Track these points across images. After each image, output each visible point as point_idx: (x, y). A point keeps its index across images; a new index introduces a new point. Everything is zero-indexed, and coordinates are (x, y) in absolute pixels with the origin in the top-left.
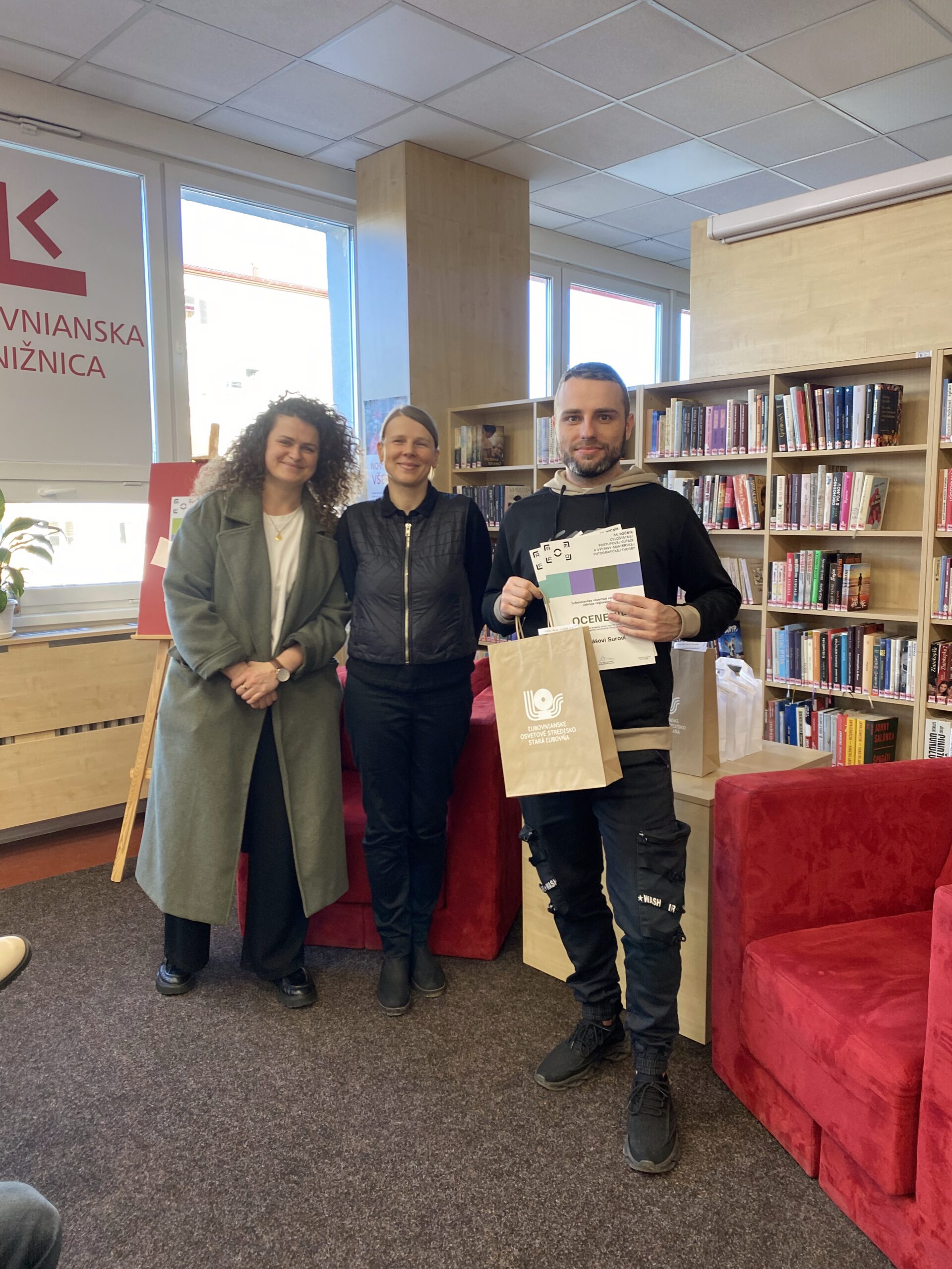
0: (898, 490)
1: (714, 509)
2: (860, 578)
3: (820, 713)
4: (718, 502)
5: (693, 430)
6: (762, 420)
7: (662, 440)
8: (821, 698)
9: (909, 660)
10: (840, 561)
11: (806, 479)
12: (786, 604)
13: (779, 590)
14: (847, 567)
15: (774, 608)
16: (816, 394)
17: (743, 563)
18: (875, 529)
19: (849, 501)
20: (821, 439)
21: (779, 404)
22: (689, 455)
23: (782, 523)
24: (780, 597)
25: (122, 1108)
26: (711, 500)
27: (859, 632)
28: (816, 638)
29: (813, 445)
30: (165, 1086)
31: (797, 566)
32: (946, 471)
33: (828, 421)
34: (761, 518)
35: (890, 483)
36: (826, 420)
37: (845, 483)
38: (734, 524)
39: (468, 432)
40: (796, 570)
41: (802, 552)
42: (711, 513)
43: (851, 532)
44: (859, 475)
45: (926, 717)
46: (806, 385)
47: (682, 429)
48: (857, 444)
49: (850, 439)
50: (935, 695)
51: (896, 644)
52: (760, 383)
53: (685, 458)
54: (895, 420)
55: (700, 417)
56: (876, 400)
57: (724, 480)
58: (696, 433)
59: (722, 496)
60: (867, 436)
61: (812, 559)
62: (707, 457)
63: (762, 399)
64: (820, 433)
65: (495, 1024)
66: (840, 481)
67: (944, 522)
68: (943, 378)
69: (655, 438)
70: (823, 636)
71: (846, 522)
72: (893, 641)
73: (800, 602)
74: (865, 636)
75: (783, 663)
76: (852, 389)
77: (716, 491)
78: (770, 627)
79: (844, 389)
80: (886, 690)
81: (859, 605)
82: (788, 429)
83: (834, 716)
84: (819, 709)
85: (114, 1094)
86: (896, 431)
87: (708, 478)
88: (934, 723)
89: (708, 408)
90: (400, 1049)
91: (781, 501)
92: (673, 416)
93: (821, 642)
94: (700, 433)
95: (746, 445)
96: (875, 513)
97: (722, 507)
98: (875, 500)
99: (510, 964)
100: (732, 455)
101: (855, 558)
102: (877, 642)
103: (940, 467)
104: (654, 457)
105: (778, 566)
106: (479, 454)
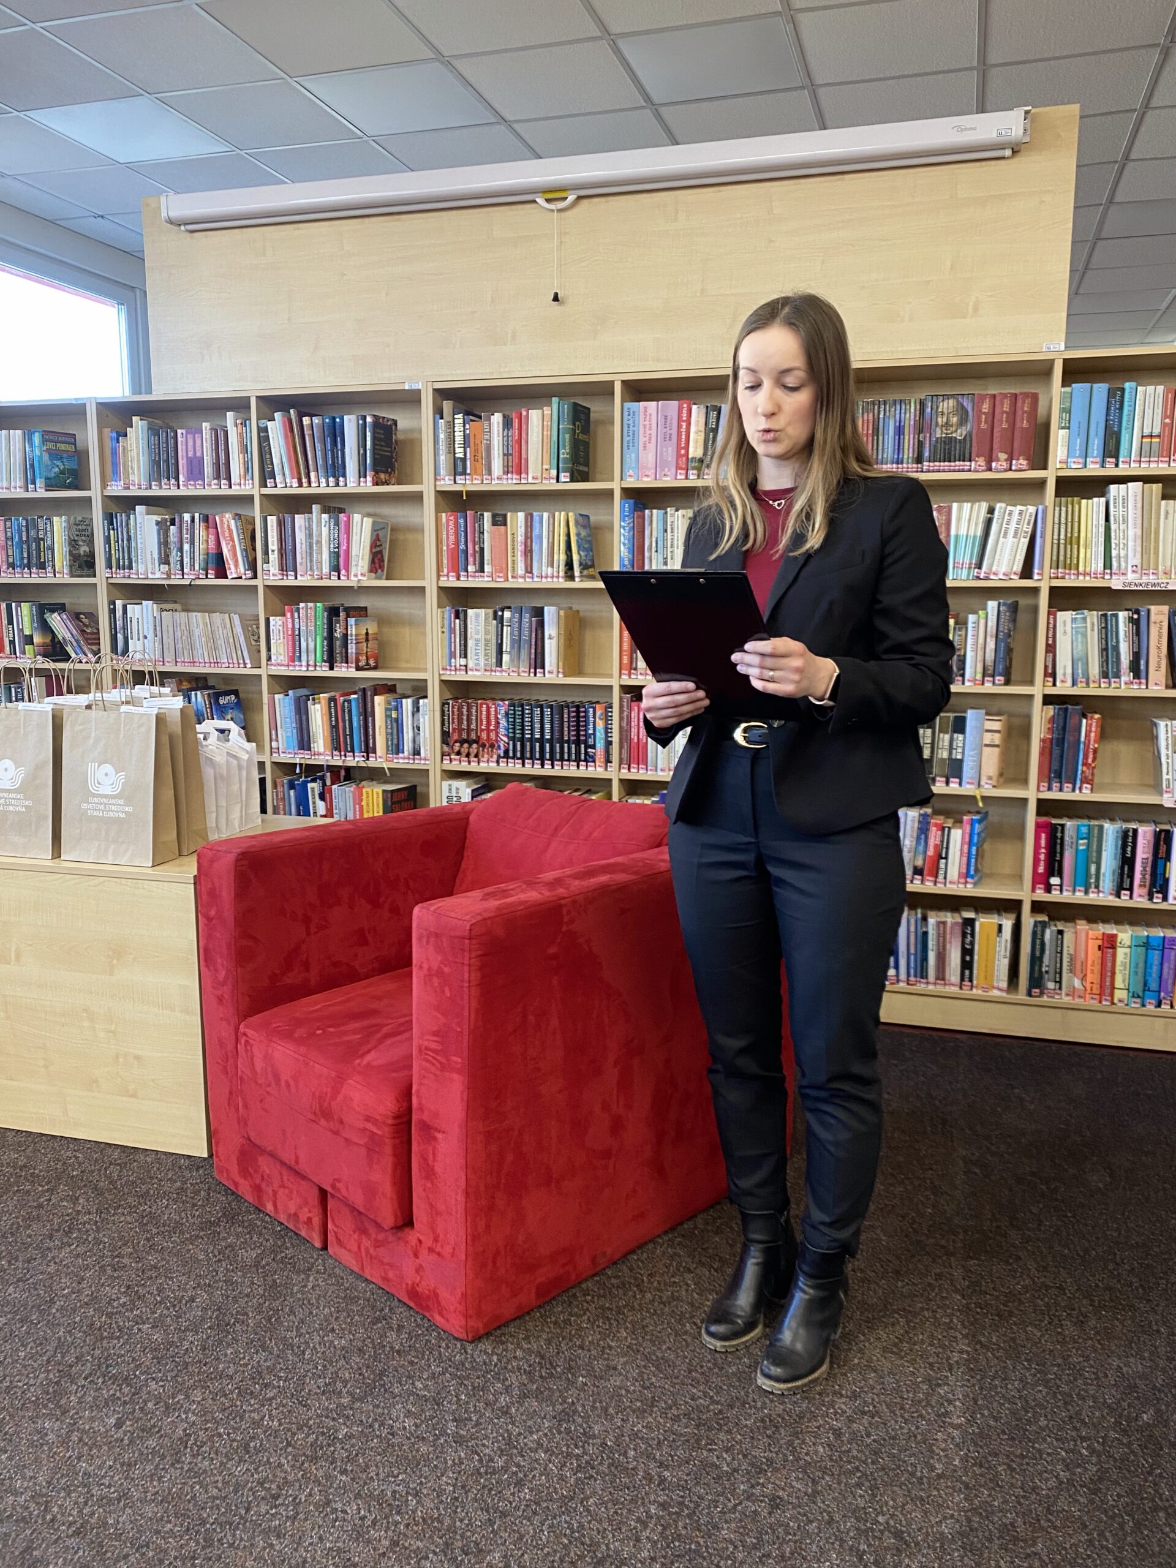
0: (401, 537)
1: (197, 554)
2: (367, 634)
3: (334, 787)
4: (200, 547)
5: (163, 457)
6: (245, 449)
7: (124, 467)
8: (333, 769)
9: (421, 720)
10: (342, 614)
11: (299, 519)
12: (288, 666)
13: (280, 649)
14: (352, 621)
15: (275, 670)
16: (305, 423)
17: (236, 618)
18: (379, 578)
19: (348, 547)
20: (313, 475)
21: (263, 432)
22: (161, 488)
23: (277, 571)
24: (282, 658)
26: (192, 543)
27: (369, 693)
28: (324, 702)
29: (304, 480)
31: (297, 620)
32: (444, 515)
33: (319, 454)
34: (253, 566)
35: (392, 530)
36: (317, 451)
37: (342, 526)
38: (222, 573)
40: (297, 626)
41: (302, 605)
42: (192, 558)
43: (353, 582)
44: (357, 517)
45: (442, 779)
46: (292, 411)
47: (150, 455)
48: (352, 483)
49: (344, 476)
50: (449, 755)
51: (408, 704)
52: (240, 405)
53: (155, 491)
54: (391, 457)
55: (171, 442)
56: (368, 434)
57: (206, 519)
58: (167, 461)
59: (205, 538)
60: (362, 474)
61: (312, 613)
62: (183, 491)
63: (244, 424)
64: (311, 468)
66: (337, 524)
67: (445, 571)
68: (434, 413)
69: (115, 465)
70: (332, 699)
71: (347, 570)
72: (404, 701)
73: (304, 663)
74: (377, 698)
75: (289, 734)
76: (342, 419)
77: (197, 532)
78: (272, 692)
79: (334, 419)
80: (401, 755)
81: (368, 664)
82: (276, 461)
83: (349, 789)
84: (333, 783)
86: (393, 470)
87: (187, 517)
88: (450, 785)
89: (179, 431)
91: (273, 545)
92: (137, 438)
93: (330, 707)
94: (172, 461)
95: (229, 478)
96: (377, 563)
97: (206, 552)
98: (376, 546)
100: (213, 490)
101: (361, 612)
102: (389, 703)
103: (438, 511)
104: (116, 489)
105: (276, 622)
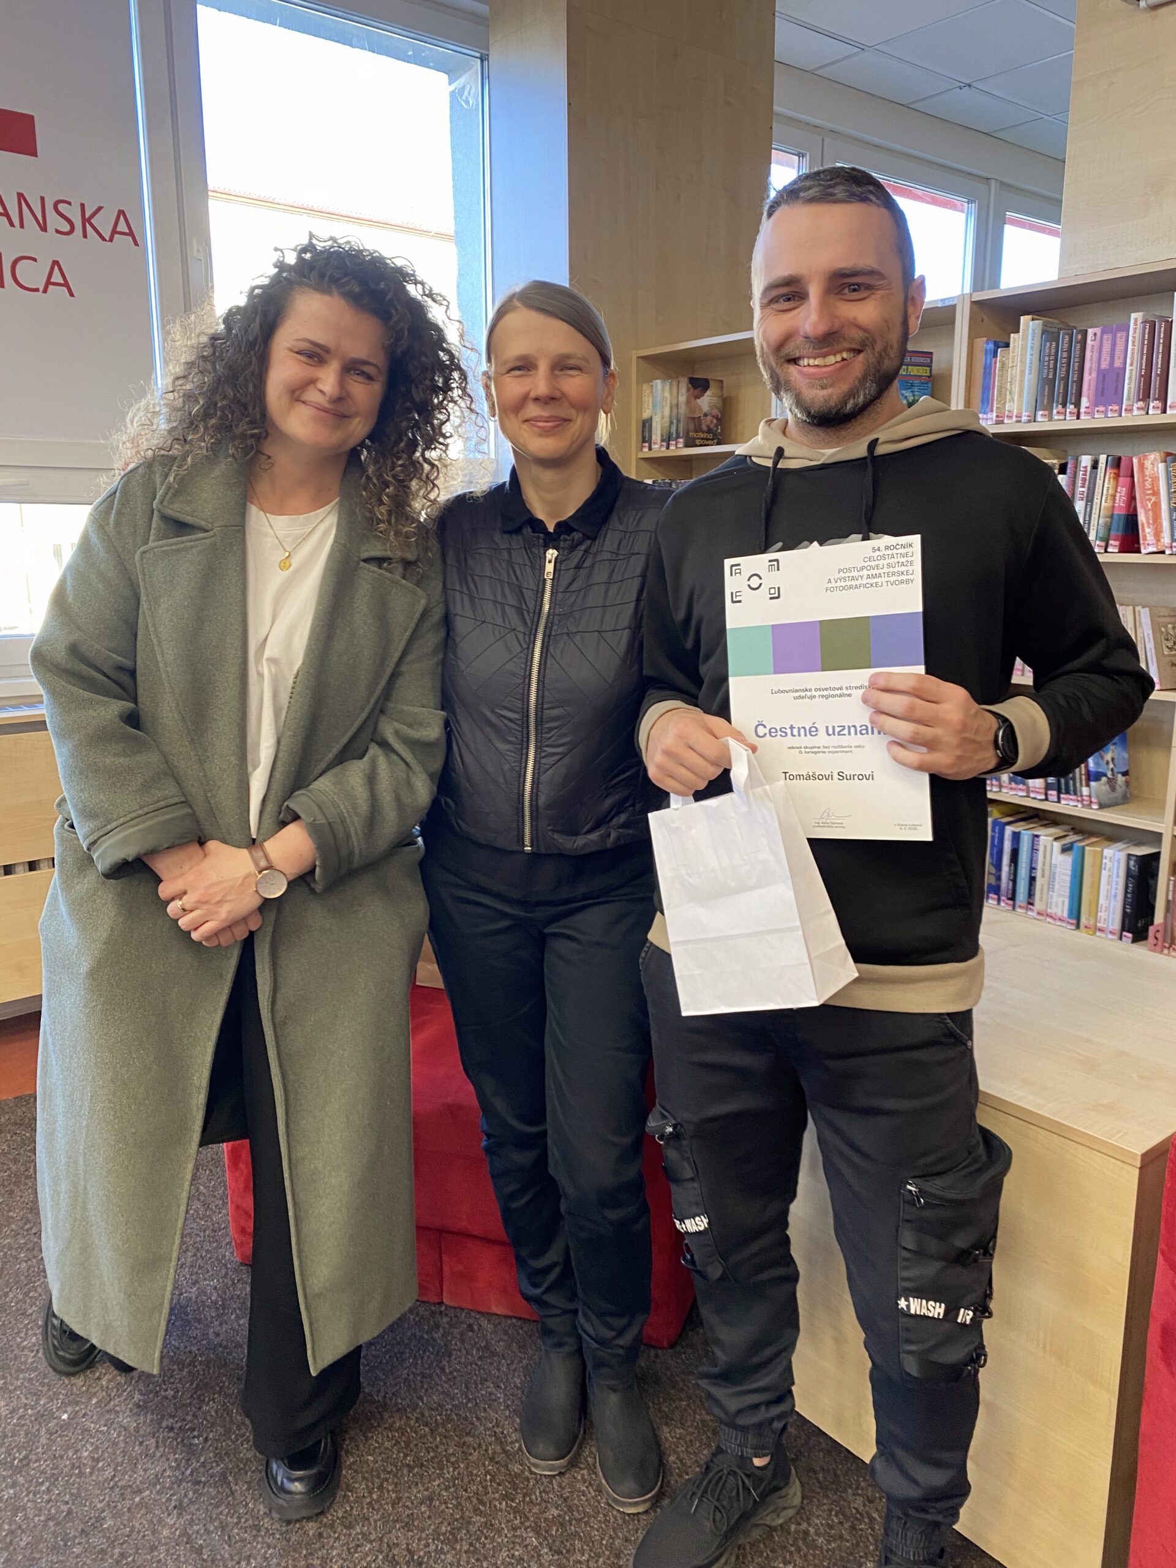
1: (1094, 517)
4: (1102, 504)
5: (1061, 372)
7: (1000, 392)
17: (1145, 614)
22: (1051, 419)
26: (1089, 499)
38: (1131, 544)
47: (1040, 370)
53: (1042, 425)
55: (1076, 348)
57: (1117, 463)
58: (1066, 378)
59: (1111, 492)
62: (1086, 422)
77: (1099, 482)
89: (1090, 332)
92: (1024, 348)
94: (1073, 377)
95: (1163, 397)
97: (1109, 513)
100: (1134, 416)
106: (681, 425)
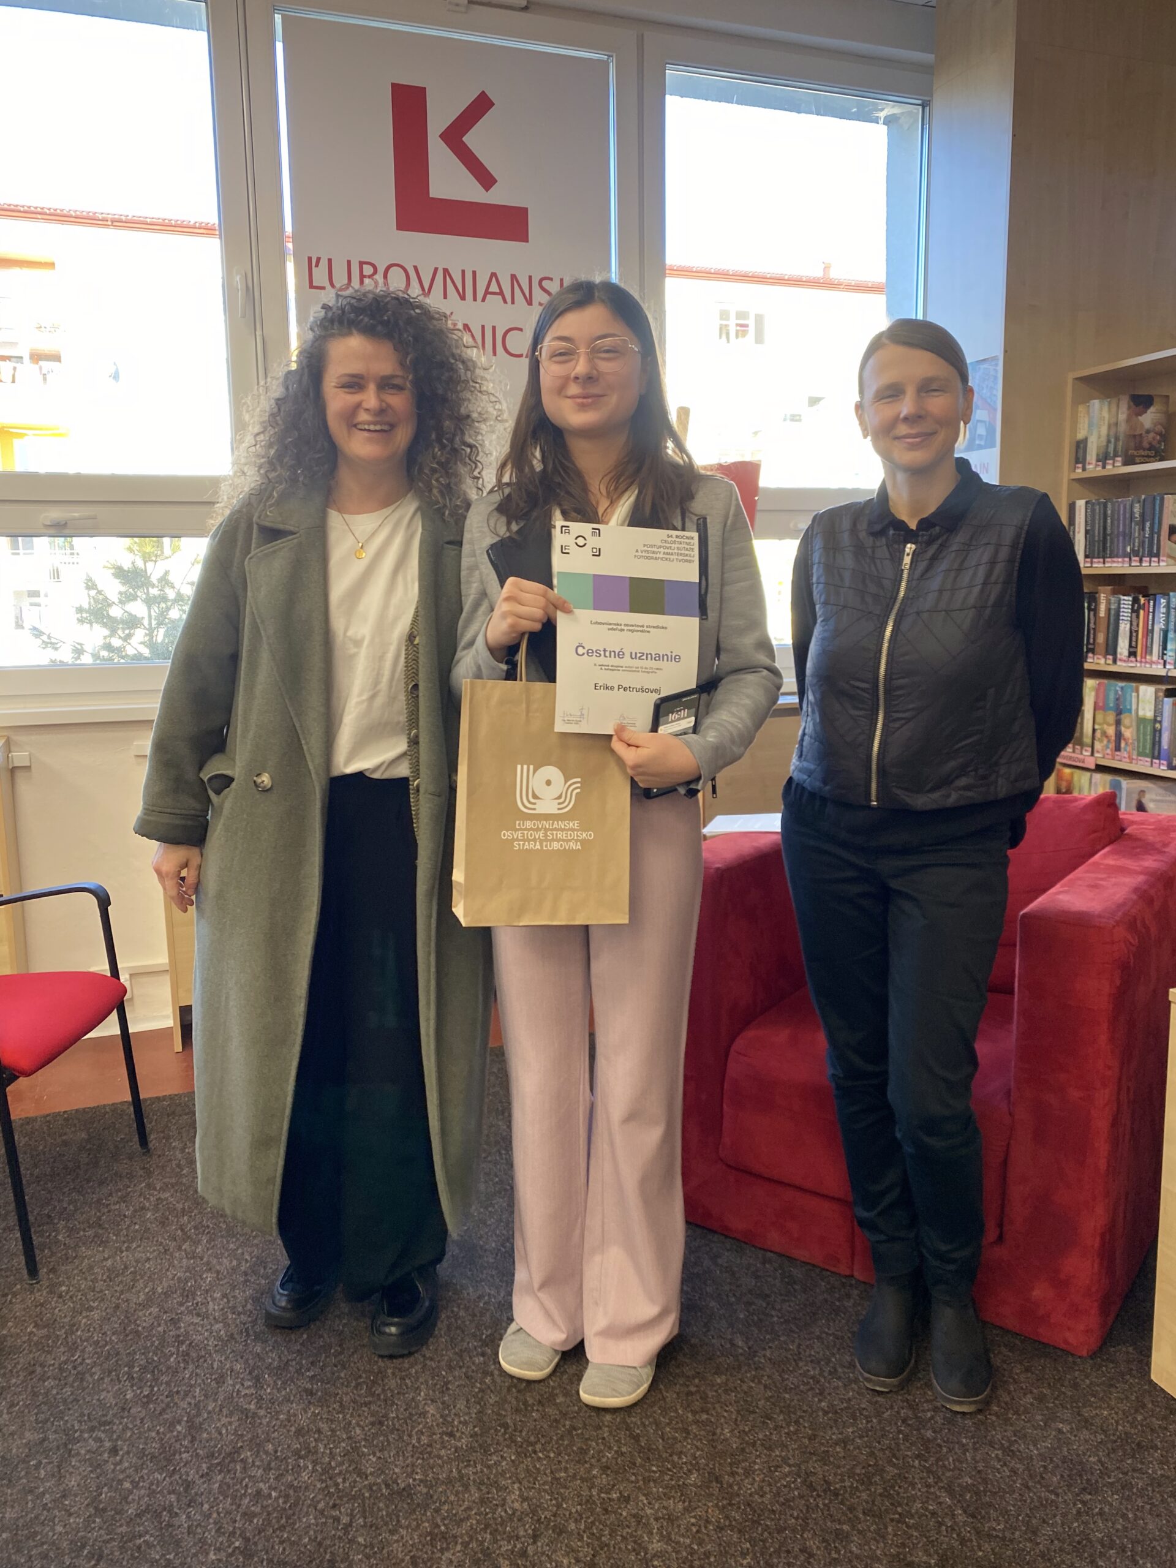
25: (398, 1516)
30: (473, 1489)
39: (1101, 410)
65: (1085, 1518)
85: (395, 1482)
90: (886, 1528)
99: (1122, 1374)
106: (1120, 443)
